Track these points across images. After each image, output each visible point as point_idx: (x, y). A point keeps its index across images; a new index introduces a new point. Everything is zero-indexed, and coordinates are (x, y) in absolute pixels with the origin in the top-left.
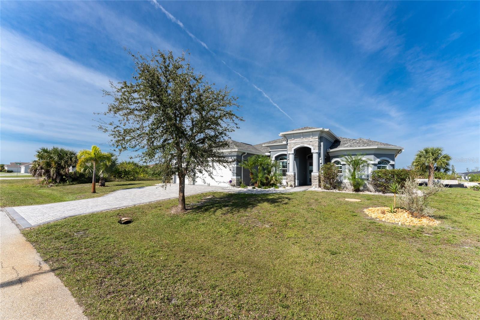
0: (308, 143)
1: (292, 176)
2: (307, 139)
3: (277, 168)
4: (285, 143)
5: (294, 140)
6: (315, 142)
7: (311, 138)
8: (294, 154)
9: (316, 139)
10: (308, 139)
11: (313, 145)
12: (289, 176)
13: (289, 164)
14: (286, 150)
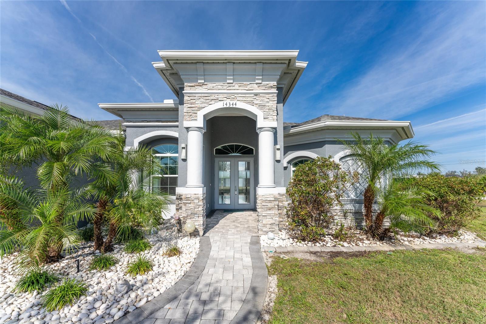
0: (249, 99)
1: (196, 201)
2: (246, 85)
3: (145, 173)
4: (169, 102)
5: (203, 84)
6: (267, 96)
7: (256, 86)
8: (204, 131)
9: (272, 87)
10: (249, 87)
11: (261, 107)
12: (188, 199)
13: (185, 160)
14: (177, 127)
